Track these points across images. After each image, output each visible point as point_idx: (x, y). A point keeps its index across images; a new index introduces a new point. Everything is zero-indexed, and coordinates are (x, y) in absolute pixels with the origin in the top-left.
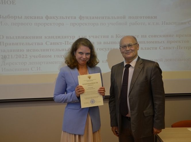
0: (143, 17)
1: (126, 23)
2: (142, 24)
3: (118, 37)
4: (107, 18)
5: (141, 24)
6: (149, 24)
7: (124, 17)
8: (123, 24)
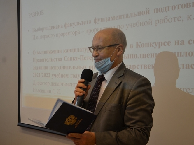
0: (177, 7)
1: (150, 22)
2: (176, 19)
3: (140, 47)
4: (125, 16)
5: (173, 20)
6: (189, 18)
7: (148, 12)
8: (146, 23)
